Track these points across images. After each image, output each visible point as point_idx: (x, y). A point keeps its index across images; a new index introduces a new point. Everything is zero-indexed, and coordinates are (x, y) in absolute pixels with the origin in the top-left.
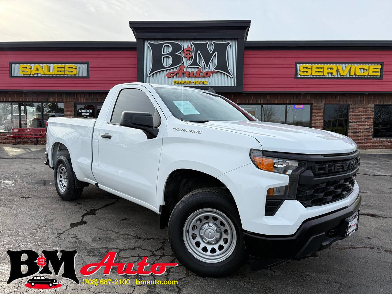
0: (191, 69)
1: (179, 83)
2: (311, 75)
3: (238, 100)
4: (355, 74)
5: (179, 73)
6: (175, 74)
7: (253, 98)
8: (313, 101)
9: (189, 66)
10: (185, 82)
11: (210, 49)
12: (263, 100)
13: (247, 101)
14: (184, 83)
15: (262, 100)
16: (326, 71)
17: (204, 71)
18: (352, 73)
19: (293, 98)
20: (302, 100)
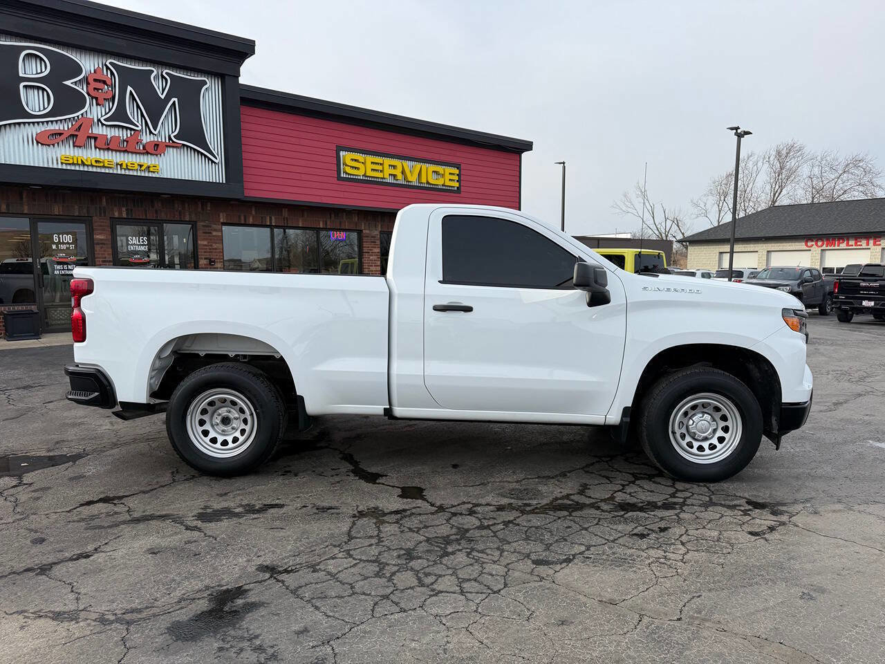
0: (108, 129)
1: (80, 162)
2: (364, 175)
3: (221, 214)
4: (428, 183)
5: (77, 136)
6: (63, 137)
7: (253, 212)
8: (363, 226)
9: (105, 120)
10: (96, 161)
11: (160, 88)
12: (276, 218)
13: (242, 218)
14: (94, 164)
15: (273, 218)
16: (388, 171)
17: (146, 138)
18: (424, 180)
19: (331, 218)
20: (345, 222)
